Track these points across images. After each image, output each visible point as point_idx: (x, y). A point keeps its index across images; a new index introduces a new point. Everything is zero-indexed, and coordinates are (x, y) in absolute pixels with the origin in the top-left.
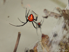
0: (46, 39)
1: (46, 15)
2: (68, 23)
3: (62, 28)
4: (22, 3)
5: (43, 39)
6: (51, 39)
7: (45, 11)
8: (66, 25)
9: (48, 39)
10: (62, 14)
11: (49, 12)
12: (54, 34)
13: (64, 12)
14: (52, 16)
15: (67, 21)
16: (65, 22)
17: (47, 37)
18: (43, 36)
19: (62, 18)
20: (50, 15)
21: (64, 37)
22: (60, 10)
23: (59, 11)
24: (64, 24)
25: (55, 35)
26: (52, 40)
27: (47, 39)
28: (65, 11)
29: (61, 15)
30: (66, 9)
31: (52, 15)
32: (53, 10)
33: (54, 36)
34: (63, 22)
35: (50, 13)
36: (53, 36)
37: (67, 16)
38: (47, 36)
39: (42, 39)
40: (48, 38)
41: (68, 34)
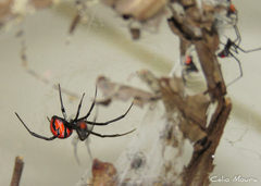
0: (106, 176)
1: (105, 94)
2: (178, 122)
3: (161, 137)
4: (24, 57)
5: (97, 178)
6: (122, 177)
7: (102, 82)
8: (172, 129)
9: (114, 176)
10: (157, 92)
11: (113, 85)
12: (132, 158)
13: (164, 84)
14: (125, 100)
15: (176, 115)
16: (170, 119)
17: (110, 170)
18: (98, 167)
19: (161, 104)
20: (117, 95)
21: (168, 169)
22: (149, 77)
23: (150, 83)
24: (167, 126)
25: (138, 164)
26: (128, 180)
27: (110, 175)
28: (167, 80)
29: (154, 95)
30: (170, 75)
31: (123, 94)
32: (128, 80)
33: (133, 166)
34: (162, 118)
35: (116, 89)
36: (128, 167)
37: (176, 97)
38: (111, 165)
39: (94, 176)
40: (115, 171)
41: (179, 159)
